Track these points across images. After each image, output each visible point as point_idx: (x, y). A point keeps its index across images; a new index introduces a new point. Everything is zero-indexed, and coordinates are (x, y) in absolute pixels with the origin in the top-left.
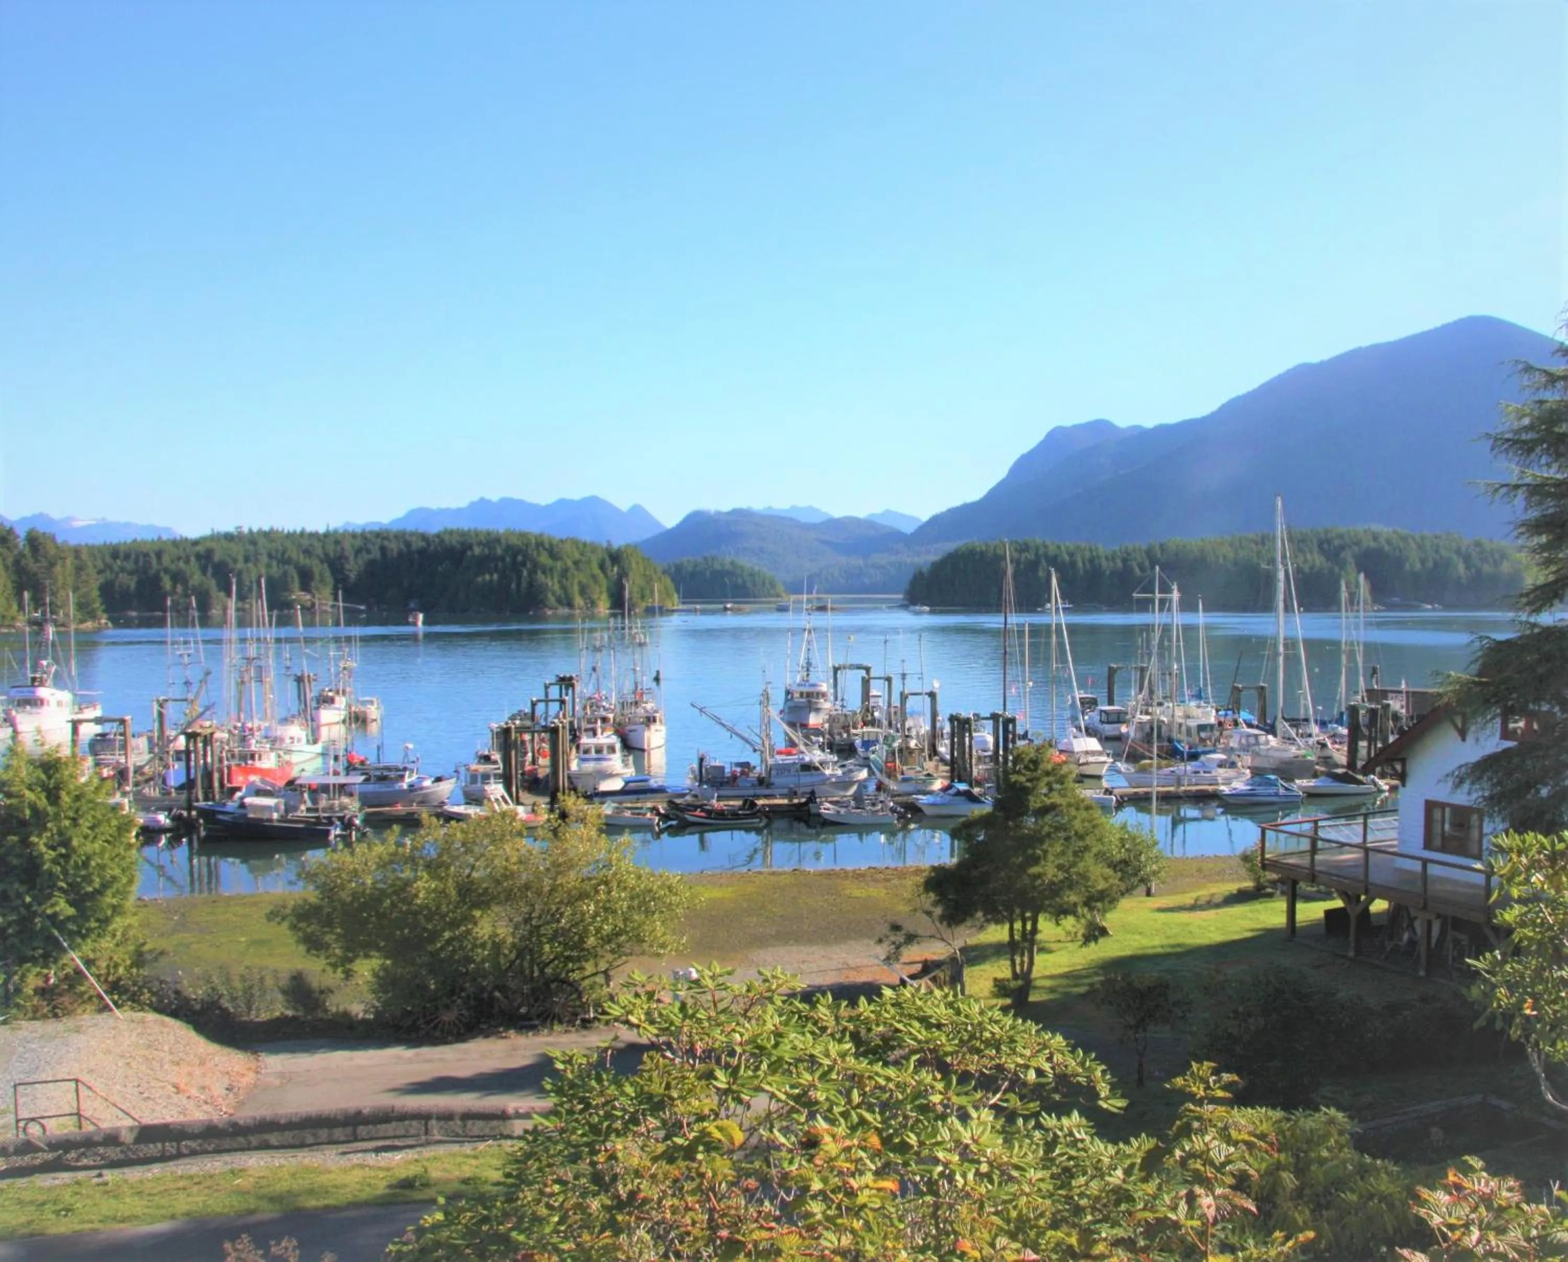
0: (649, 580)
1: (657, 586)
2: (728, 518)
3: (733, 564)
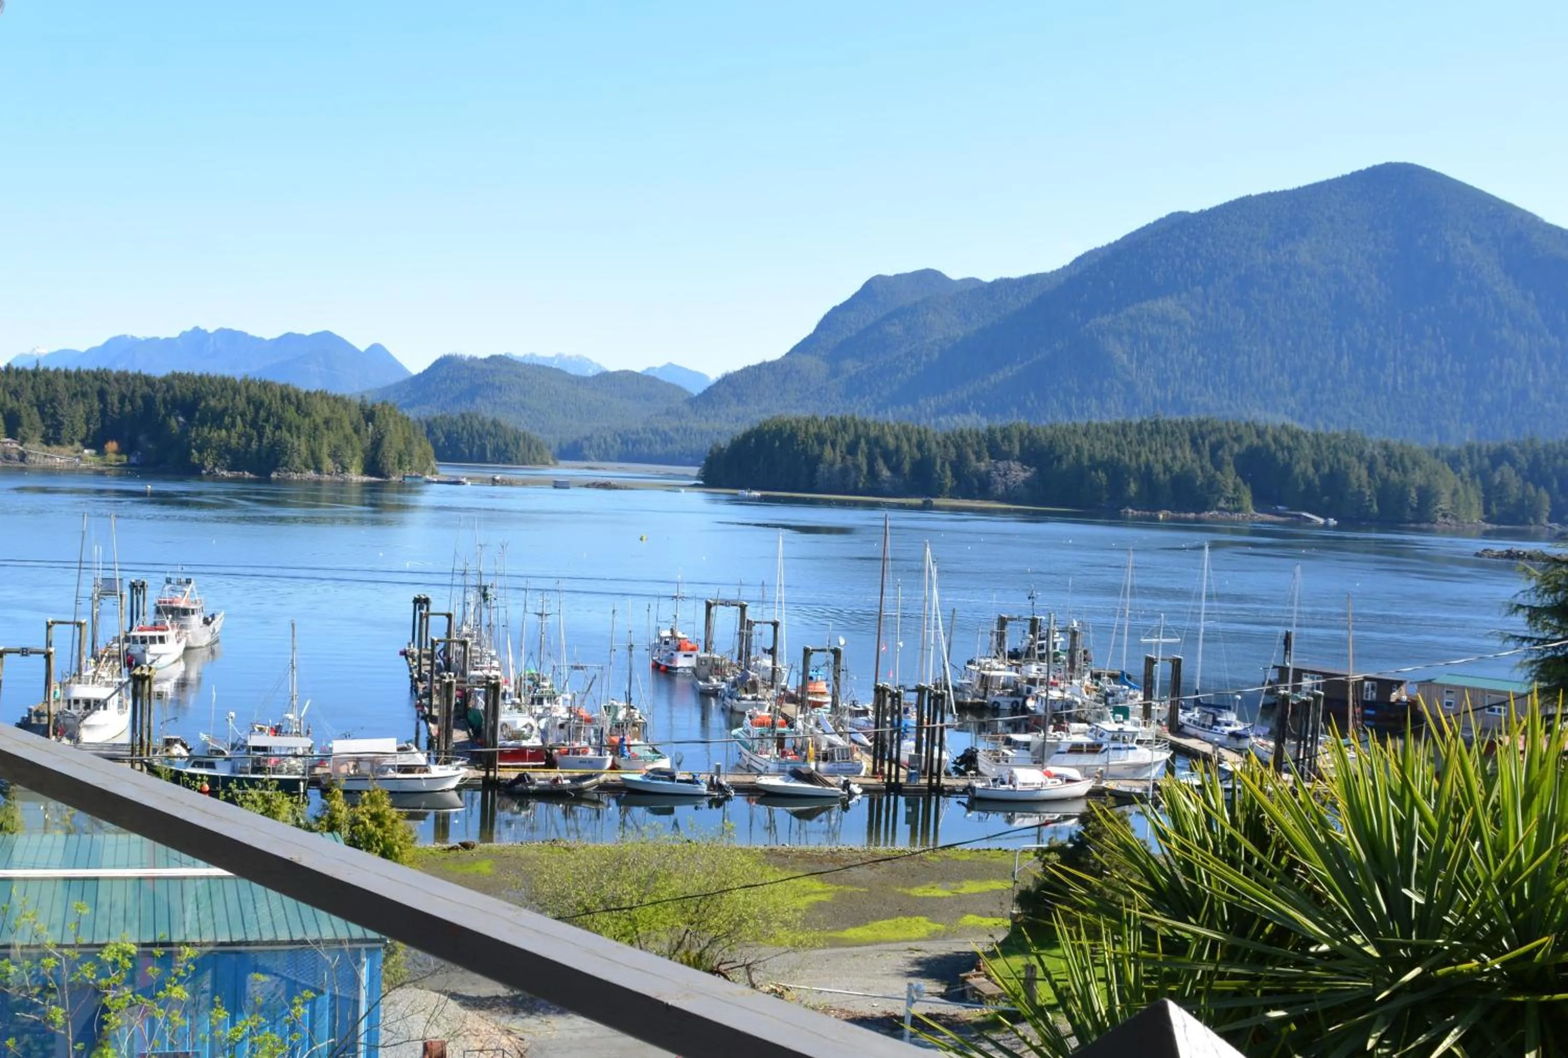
0: (408, 442)
1: (417, 451)
2: (485, 366)
3: (495, 423)
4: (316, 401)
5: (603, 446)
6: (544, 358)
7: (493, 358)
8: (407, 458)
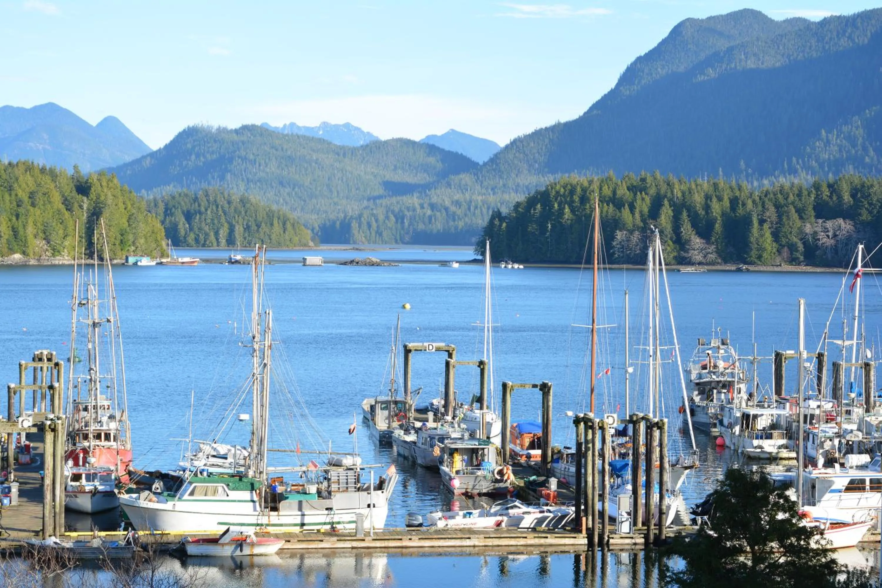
1: (143, 228)
2: (235, 137)
3: (243, 201)
4: (19, 172)
5: (374, 225)
6: (307, 128)
7: (245, 128)
8: (131, 237)
